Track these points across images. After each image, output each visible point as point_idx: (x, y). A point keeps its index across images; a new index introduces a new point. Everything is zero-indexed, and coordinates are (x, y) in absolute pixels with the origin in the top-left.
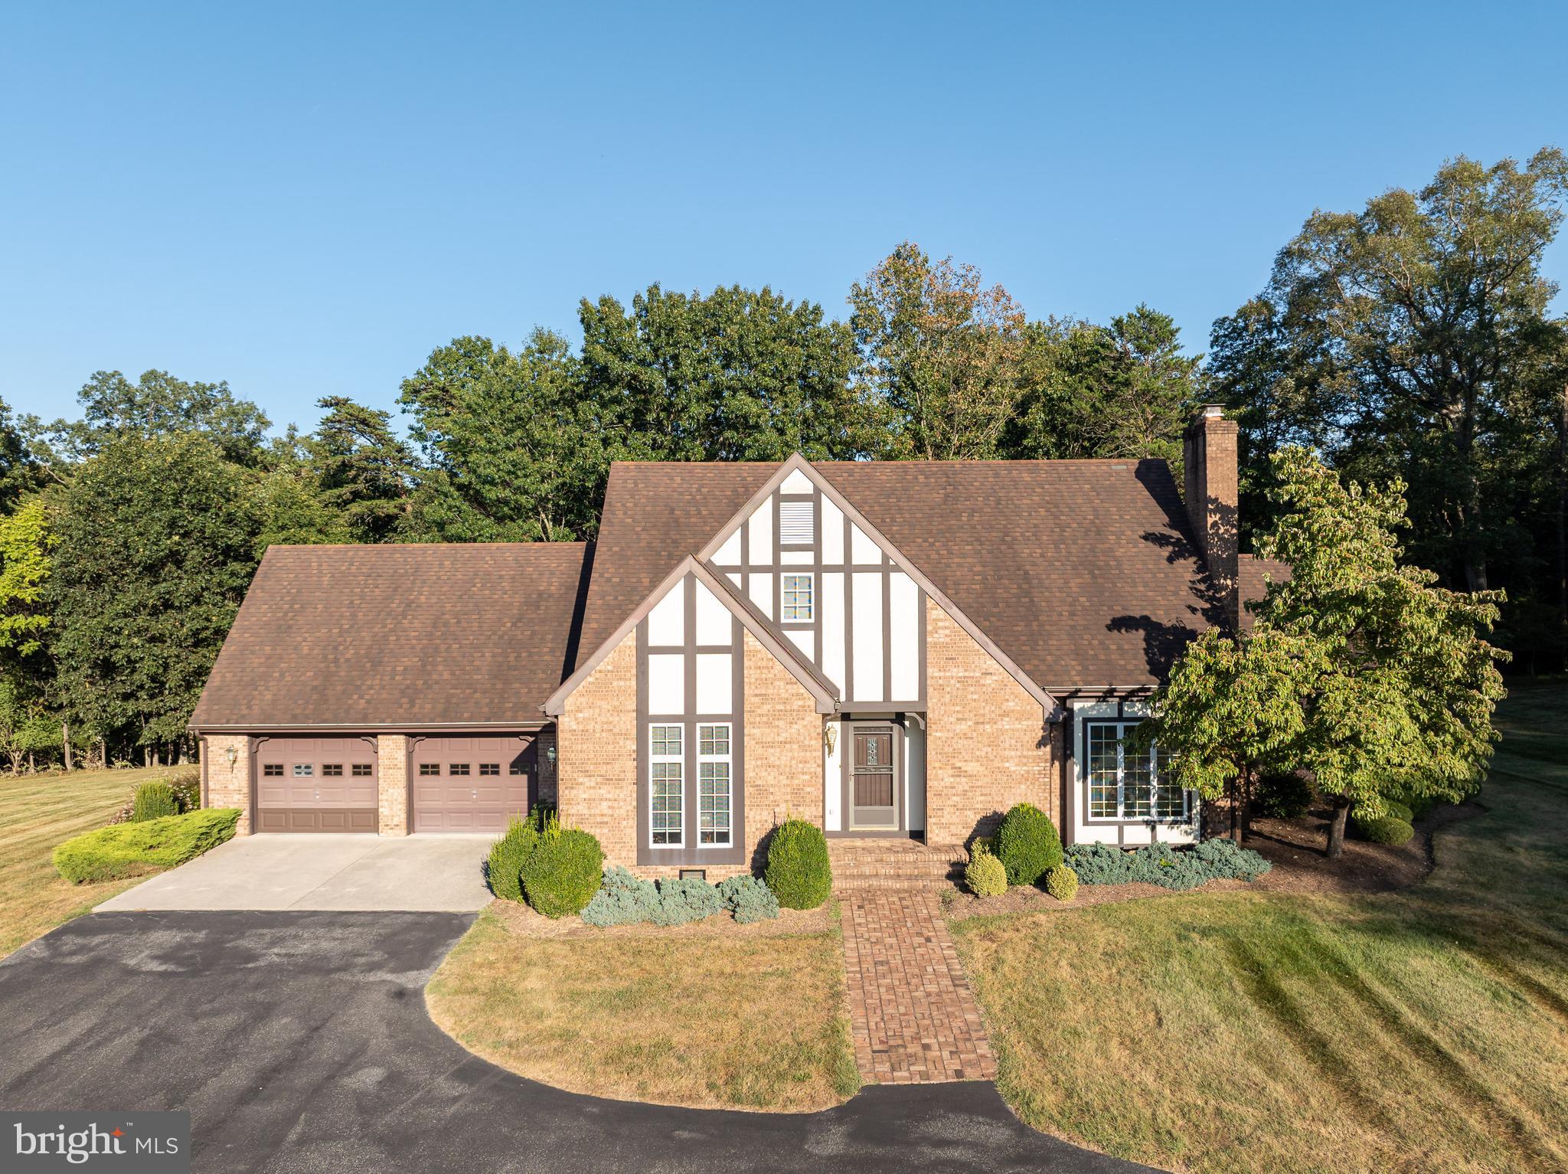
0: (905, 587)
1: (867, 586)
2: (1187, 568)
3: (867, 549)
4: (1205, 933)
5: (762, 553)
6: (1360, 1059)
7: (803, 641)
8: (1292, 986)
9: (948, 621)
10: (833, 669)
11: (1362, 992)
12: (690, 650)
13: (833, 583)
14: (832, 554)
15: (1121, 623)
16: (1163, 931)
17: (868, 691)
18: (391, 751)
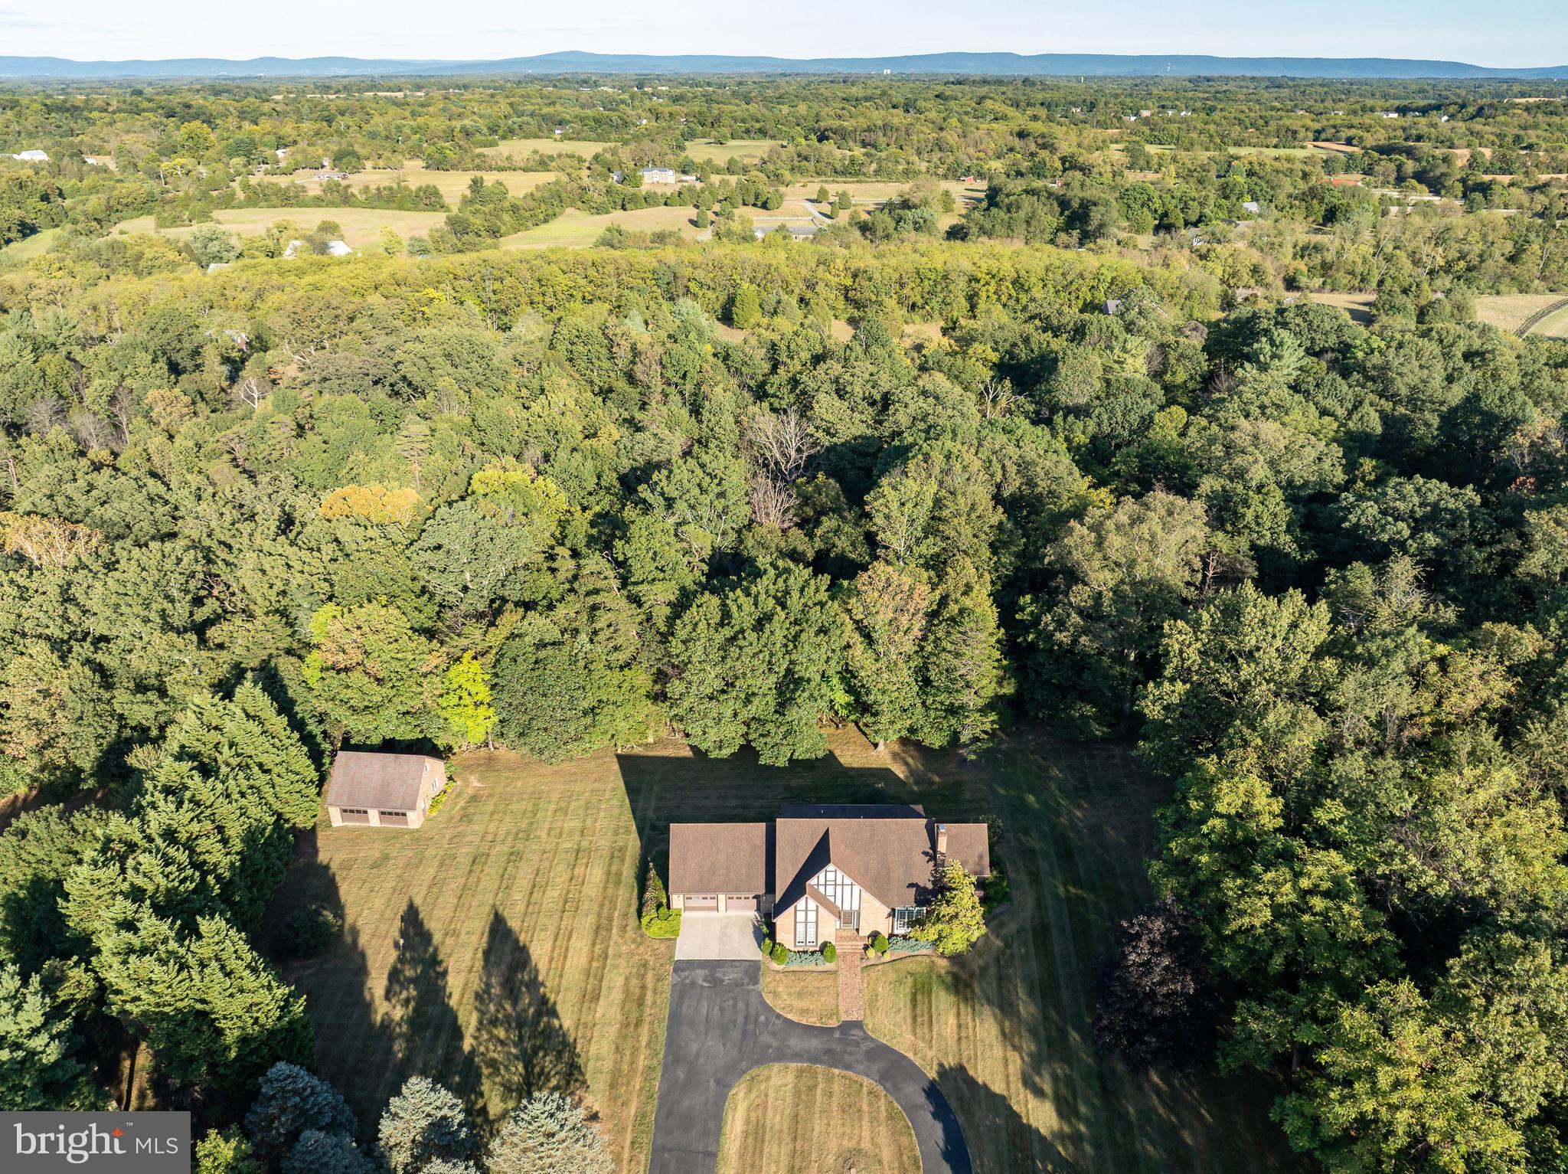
0: (857, 888)
1: (847, 889)
2: (932, 863)
3: (848, 881)
4: (912, 974)
5: (822, 881)
6: (919, 1020)
7: (832, 899)
8: (919, 997)
9: (866, 895)
10: (838, 903)
11: (930, 1001)
12: (806, 910)
13: (839, 888)
14: (839, 882)
15: (911, 885)
16: (903, 975)
17: (847, 907)
18: (722, 897)
